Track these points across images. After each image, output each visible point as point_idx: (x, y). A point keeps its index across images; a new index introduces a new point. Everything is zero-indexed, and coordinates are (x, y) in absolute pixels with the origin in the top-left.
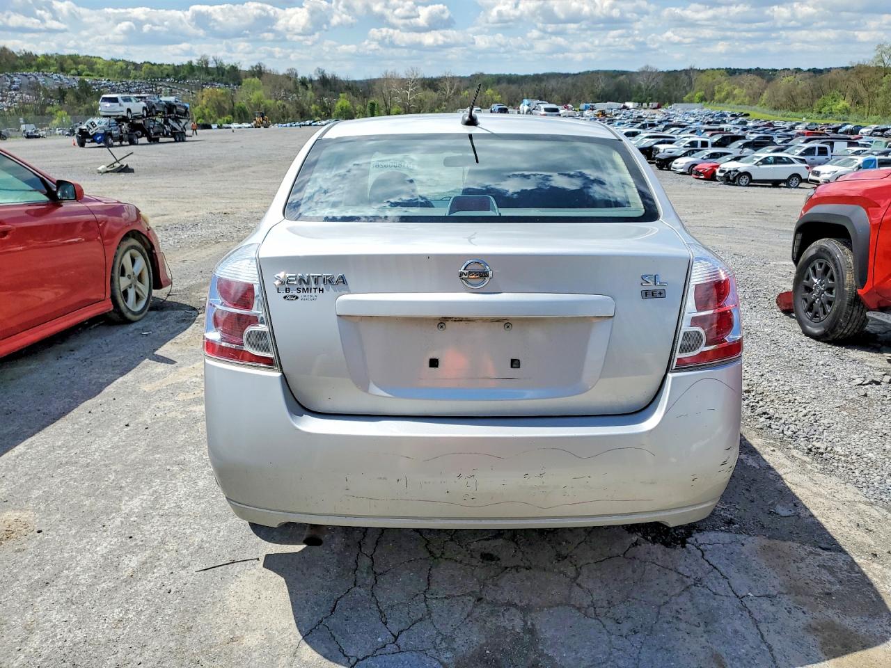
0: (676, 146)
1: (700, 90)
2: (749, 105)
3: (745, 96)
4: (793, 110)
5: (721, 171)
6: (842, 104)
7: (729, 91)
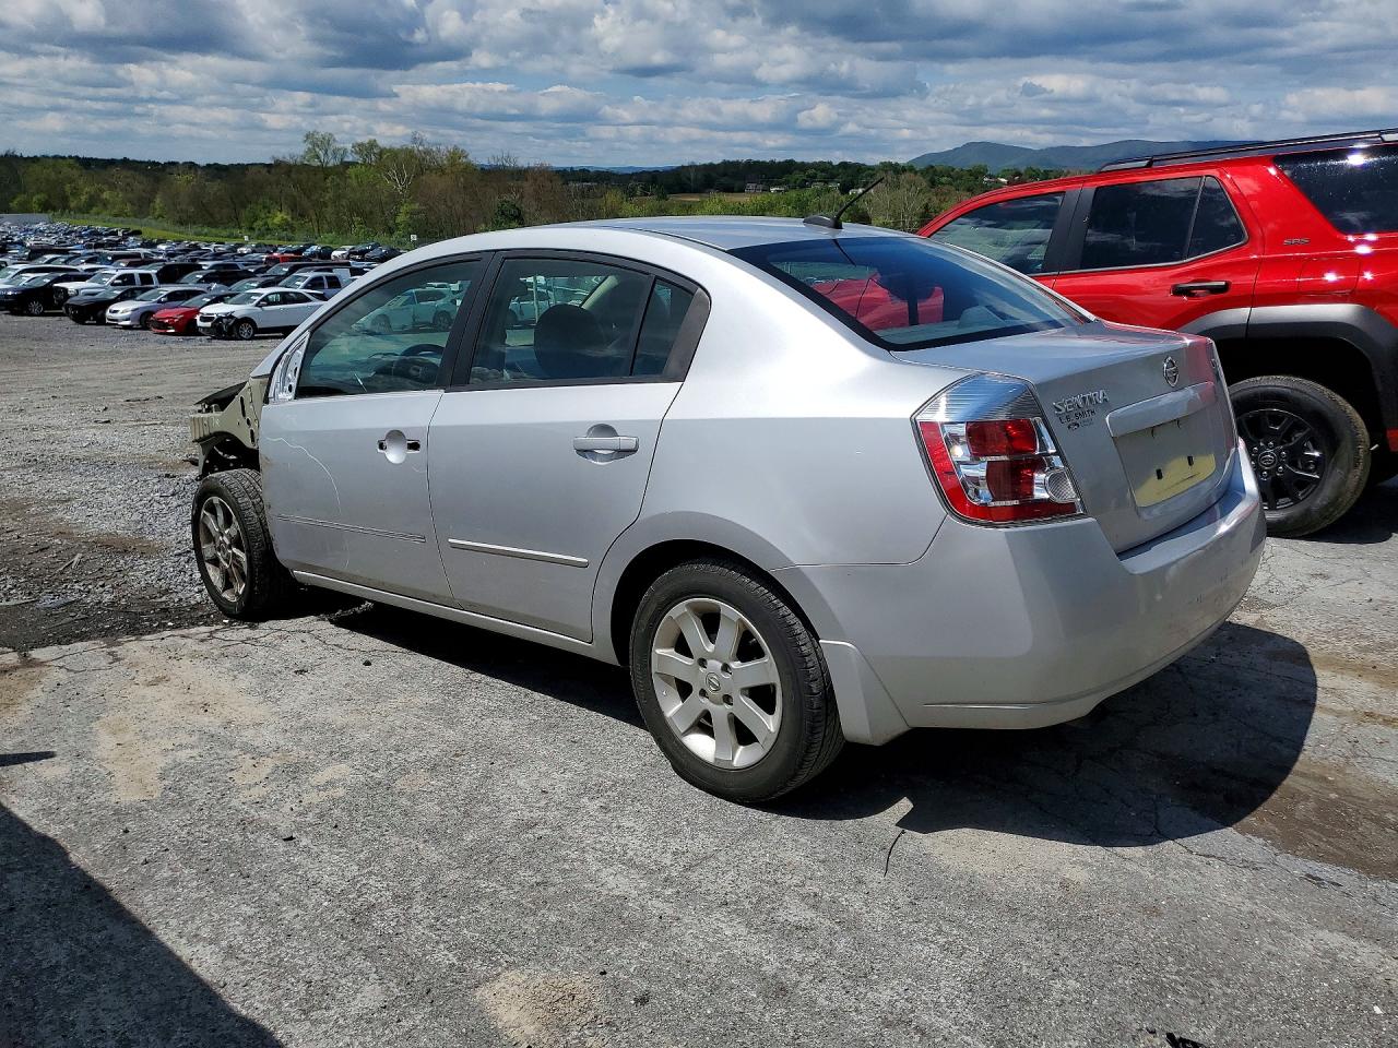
0: (96, 285)
1: (39, 191)
2: (135, 216)
3: (124, 203)
4: (209, 225)
5: (204, 319)
6: (279, 217)
7: (93, 193)
